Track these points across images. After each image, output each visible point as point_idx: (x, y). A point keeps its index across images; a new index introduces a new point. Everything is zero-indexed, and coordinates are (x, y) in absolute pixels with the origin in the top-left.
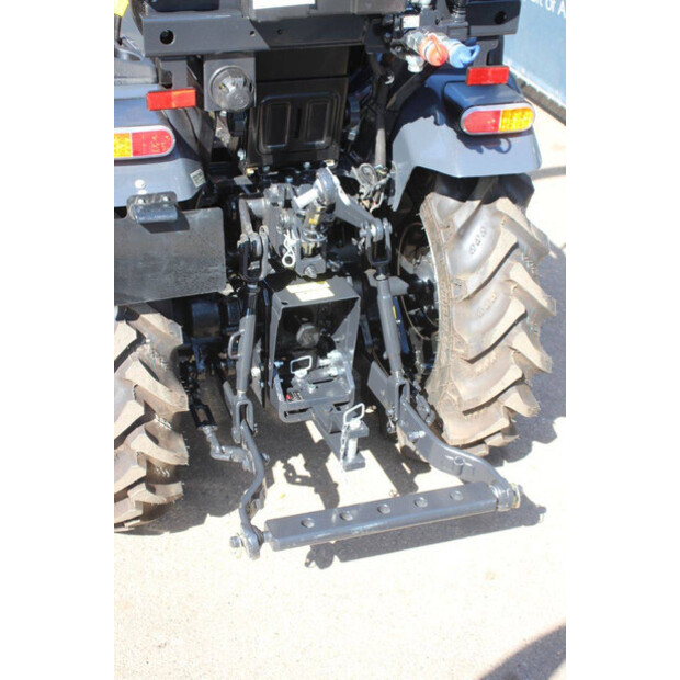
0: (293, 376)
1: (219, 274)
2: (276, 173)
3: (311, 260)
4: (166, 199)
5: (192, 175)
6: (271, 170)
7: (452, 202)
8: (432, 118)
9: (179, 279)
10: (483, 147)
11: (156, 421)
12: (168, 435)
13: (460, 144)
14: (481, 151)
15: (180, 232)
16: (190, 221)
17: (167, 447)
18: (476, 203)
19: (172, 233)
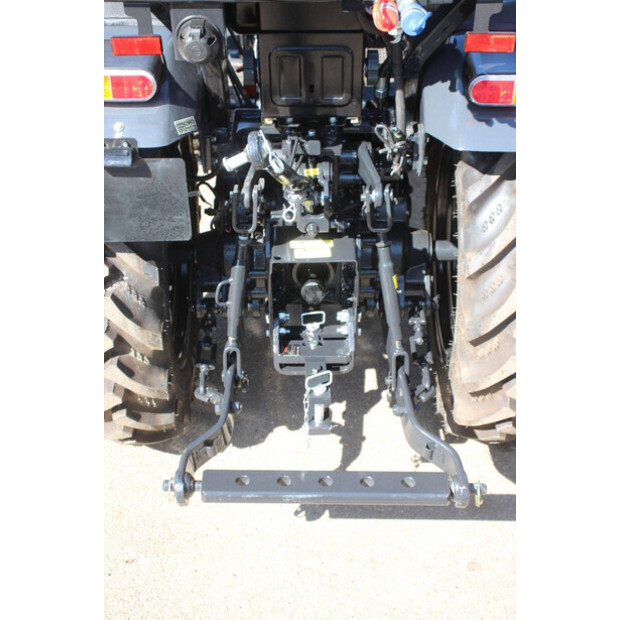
0: (304, 328)
1: (184, 224)
2: (297, 125)
3: (313, 218)
4: (125, 145)
5: (175, 123)
6: (294, 122)
7: (476, 173)
8: (448, 83)
9: (143, 224)
10: (494, 120)
11: (132, 354)
12: (149, 370)
13: (469, 114)
14: (489, 123)
15: (142, 179)
16: (151, 169)
17: (144, 381)
18: (494, 178)
19: (135, 179)
